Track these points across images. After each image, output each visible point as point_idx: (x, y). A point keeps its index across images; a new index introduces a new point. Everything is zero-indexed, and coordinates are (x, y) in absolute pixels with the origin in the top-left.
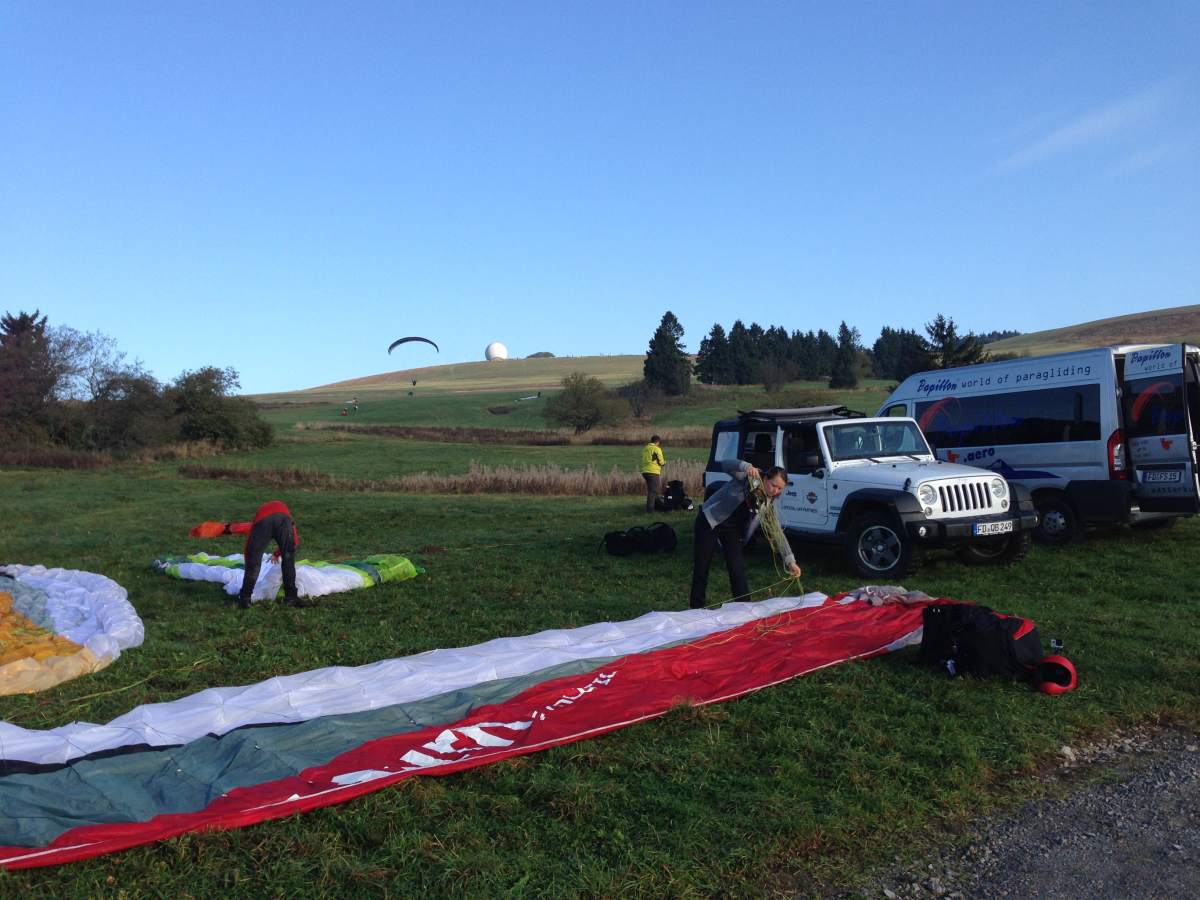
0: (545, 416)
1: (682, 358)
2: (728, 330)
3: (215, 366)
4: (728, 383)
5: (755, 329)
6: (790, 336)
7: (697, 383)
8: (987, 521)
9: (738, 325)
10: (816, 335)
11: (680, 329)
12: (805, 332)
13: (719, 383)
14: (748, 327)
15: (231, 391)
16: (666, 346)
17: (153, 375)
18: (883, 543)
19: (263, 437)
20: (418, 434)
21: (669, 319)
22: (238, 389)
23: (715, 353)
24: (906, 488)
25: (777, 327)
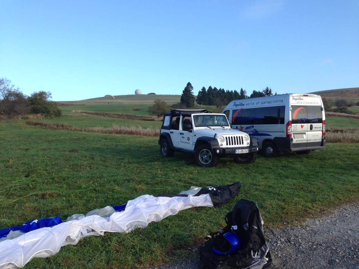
0: (148, 112)
1: (193, 97)
2: (207, 89)
3: (44, 91)
4: (206, 105)
5: (215, 89)
6: (226, 91)
7: (197, 104)
8: (240, 149)
9: (210, 87)
10: (233, 92)
11: (192, 87)
12: (230, 91)
13: (203, 105)
14: (213, 88)
15: (49, 99)
16: (188, 93)
17: (22, 92)
18: (207, 155)
19: (58, 114)
20: (109, 115)
21: (189, 84)
22: (51, 98)
23: (203, 95)
24: (215, 137)
25: (222, 88)
